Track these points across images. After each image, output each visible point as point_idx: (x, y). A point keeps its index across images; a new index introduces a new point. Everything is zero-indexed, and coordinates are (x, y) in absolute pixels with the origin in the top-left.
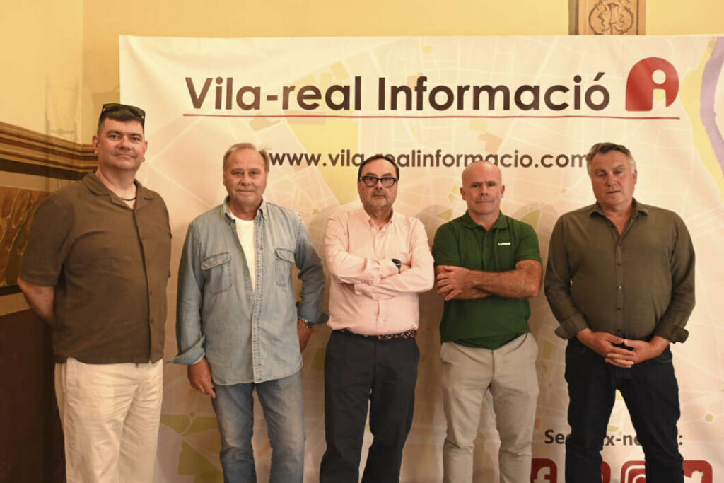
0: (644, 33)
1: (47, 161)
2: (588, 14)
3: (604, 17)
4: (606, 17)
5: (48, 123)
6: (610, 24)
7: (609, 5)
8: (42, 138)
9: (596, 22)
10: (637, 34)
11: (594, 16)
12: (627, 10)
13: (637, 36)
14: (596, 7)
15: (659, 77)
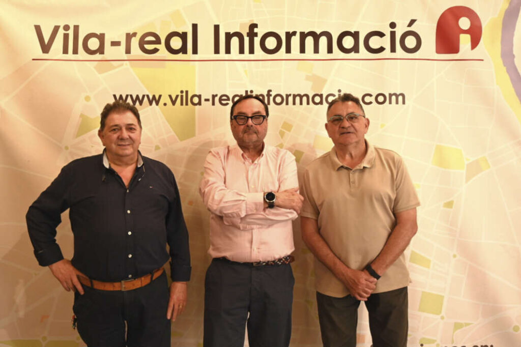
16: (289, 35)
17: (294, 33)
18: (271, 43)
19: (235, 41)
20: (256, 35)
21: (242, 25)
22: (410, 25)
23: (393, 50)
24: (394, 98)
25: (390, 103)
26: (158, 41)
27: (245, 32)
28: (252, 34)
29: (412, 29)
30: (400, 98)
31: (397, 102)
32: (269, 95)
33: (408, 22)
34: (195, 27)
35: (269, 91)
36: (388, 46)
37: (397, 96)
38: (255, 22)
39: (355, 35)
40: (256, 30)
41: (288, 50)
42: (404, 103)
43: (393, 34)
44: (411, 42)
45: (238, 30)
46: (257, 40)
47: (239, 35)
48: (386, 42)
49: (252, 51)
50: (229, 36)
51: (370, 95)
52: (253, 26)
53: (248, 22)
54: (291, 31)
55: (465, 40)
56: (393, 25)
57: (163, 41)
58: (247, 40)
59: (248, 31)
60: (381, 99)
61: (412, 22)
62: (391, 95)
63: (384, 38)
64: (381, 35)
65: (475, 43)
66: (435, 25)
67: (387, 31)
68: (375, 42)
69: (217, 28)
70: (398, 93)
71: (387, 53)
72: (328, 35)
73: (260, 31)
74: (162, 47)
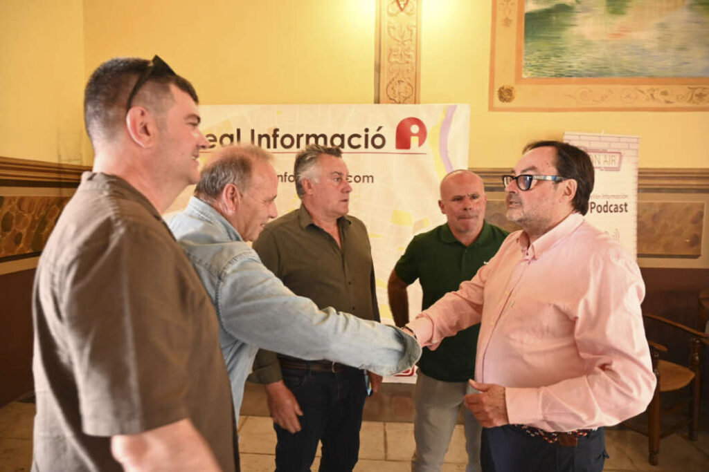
0: (419, 103)
1: (61, 179)
2: (385, 87)
3: (395, 89)
4: (397, 89)
5: (59, 157)
6: (399, 93)
7: (399, 82)
8: (56, 166)
9: (390, 92)
10: (415, 103)
11: (390, 89)
12: (409, 84)
13: (414, 105)
14: (390, 83)
15: (415, 129)
16: (299, 137)
17: (302, 135)
18: (287, 141)
19: (264, 140)
20: (278, 136)
21: (269, 129)
22: (378, 130)
23: (366, 146)
24: (366, 178)
25: (363, 181)
26: (215, 140)
27: (271, 134)
28: (275, 136)
29: (380, 132)
30: (370, 179)
31: (368, 181)
32: (286, 176)
33: (377, 128)
34: (239, 131)
35: (286, 173)
36: (363, 144)
37: (368, 177)
38: (277, 127)
39: (342, 137)
40: (278, 133)
41: (298, 146)
42: (373, 181)
43: (367, 136)
44: (378, 141)
45: (266, 133)
46: (279, 140)
47: (267, 136)
48: (362, 141)
49: (275, 146)
50: (260, 137)
51: (351, 176)
52: (276, 130)
53: (273, 127)
54: (300, 134)
55: (414, 141)
56: (367, 130)
57: (218, 140)
58: (272, 139)
59: (272, 133)
60: (357, 179)
61: (380, 128)
62: (364, 177)
63: (361, 138)
64: (359, 136)
65: (421, 143)
66: (395, 130)
67: (363, 134)
68: (355, 141)
69: (253, 131)
70: (369, 175)
71: (362, 149)
72: (324, 136)
73: (281, 134)
74: (217, 144)
